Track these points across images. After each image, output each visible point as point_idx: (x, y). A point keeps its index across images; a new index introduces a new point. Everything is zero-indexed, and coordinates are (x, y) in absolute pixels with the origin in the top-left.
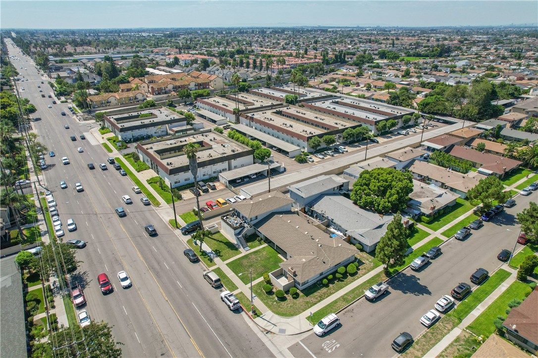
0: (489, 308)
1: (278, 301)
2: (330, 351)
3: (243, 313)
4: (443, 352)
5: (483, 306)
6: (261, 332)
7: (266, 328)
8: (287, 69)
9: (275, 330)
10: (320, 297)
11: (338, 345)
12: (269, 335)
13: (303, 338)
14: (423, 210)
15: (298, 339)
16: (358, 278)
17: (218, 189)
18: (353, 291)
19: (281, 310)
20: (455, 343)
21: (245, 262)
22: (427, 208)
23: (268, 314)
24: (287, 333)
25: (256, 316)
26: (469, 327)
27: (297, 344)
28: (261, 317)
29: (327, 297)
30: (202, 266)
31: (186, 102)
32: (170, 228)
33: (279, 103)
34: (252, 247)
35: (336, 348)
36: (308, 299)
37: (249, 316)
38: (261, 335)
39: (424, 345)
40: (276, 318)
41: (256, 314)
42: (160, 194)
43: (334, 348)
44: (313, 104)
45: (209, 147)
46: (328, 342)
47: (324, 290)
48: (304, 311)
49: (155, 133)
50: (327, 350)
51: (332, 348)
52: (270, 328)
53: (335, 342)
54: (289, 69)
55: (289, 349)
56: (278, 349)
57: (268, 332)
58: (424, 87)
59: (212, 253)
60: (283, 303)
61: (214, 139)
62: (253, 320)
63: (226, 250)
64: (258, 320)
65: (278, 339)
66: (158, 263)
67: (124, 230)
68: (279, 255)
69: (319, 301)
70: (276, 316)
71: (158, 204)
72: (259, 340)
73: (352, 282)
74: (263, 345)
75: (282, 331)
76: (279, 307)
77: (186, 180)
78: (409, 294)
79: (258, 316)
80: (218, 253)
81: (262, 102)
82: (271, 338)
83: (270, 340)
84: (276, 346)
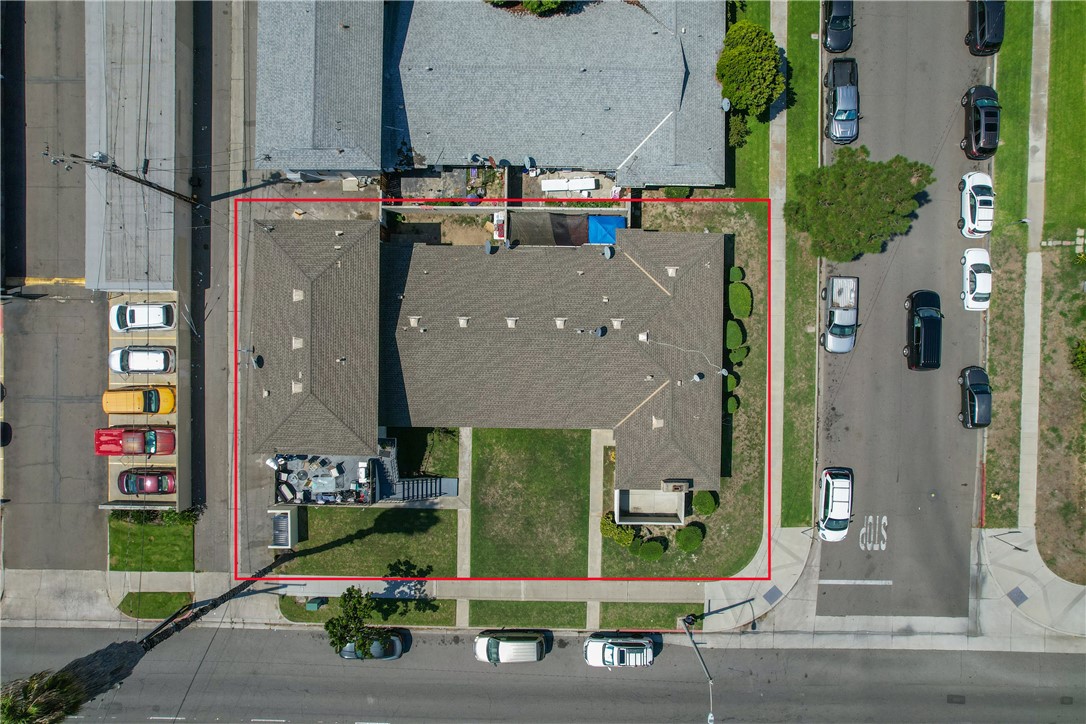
2: (883, 547)
3: (667, 641)
6: (743, 637)
7: (744, 623)
9: (760, 607)
11: (885, 520)
12: (761, 627)
13: (817, 569)
15: (816, 582)
19: (723, 559)
23: (713, 593)
24: (784, 590)
26: (1049, 230)
27: (823, 591)
28: (710, 613)
30: (431, 638)
34: (451, 468)
35: (886, 529)
37: (684, 632)
38: (748, 642)
39: (1007, 364)
43: (884, 532)
46: (863, 530)
50: (876, 548)
51: (881, 537)
52: (747, 614)
53: (875, 519)
55: (820, 612)
57: (755, 625)
59: (398, 584)
60: (707, 542)
62: (702, 633)
63: (413, 547)
64: (709, 624)
65: (784, 615)
72: (758, 653)
74: (776, 652)
75: (773, 595)
76: (712, 557)
80: (408, 571)
82: (771, 628)
83: (774, 632)
84: (796, 632)
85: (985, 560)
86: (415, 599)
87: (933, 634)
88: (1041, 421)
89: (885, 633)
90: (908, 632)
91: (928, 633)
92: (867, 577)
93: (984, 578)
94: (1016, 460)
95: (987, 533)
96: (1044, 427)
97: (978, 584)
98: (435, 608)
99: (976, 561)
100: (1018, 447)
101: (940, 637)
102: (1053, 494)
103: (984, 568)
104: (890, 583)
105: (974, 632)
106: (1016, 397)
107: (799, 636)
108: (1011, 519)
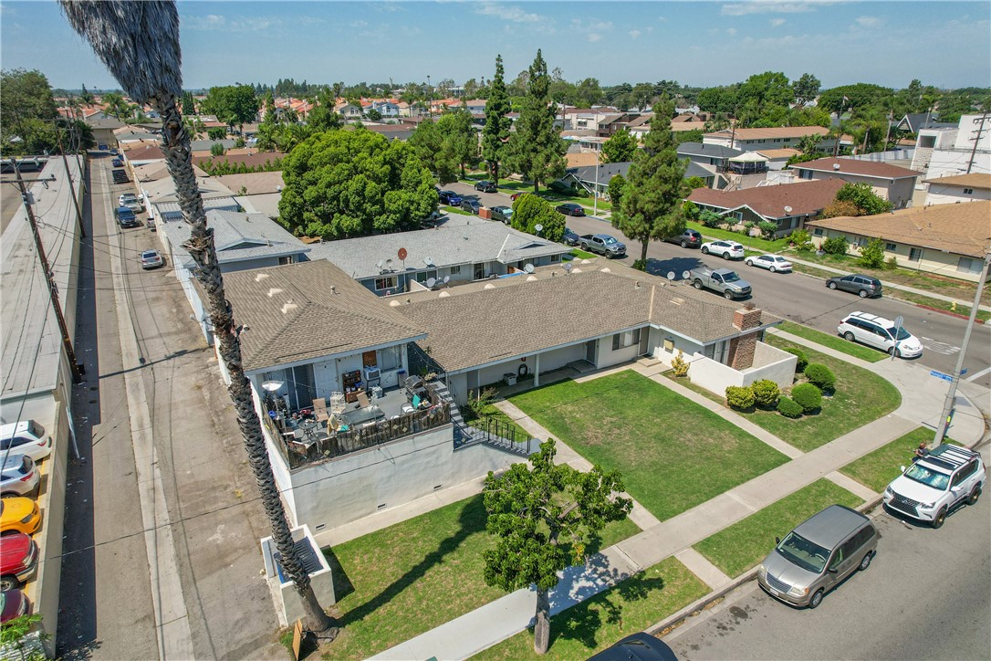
11: (926, 338)
19: (874, 393)
50: (954, 350)
51: (945, 346)
68: (580, 381)
76: (865, 396)
86: (613, 588)
94: (929, 298)
98: (657, 583)
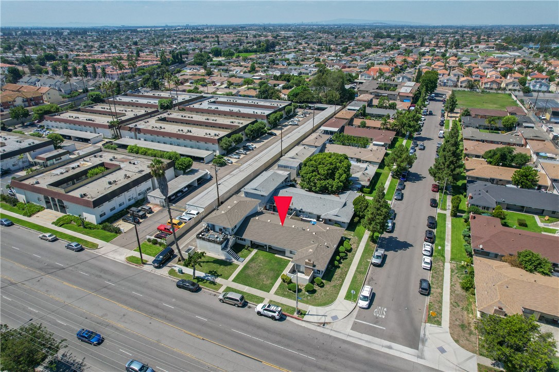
0: (452, 241)
1: (310, 295)
2: (383, 317)
3: (288, 318)
4: (451, 283)
5: (448, 242)
6: (318, 327)
7: (320, 321)
8: (128, 74)
9: (328, 320)
10: (340, 277)
11: (385, 309)
12: (326, 326)
13: (355, 316)
14: (363, 183)
15: (353, 319)
16: (356, 252)
17: (155, 212)
18: (360, 263)
19: (319, 301)
20: (453, 274)
21: (249, 272)
22: (365, 180)
23: (311, 309)
24: (340, 318)
25: (303, 315)
26: (452, 259)
27: (355, 323)
28: (308, 314)
29: (346, 276)
30: (208, 292)
31: (23, 123)
32: (134, 266)
33: (153, 110)
34: (245, 257)
35: (385, 312)
36: (332, 283)
37: (296, 318)
38: (320, 329)
39: (437, 283)
40: (321, 310)
41: (301, 313)
42: (87, 234)
43: (384, 313)
44: (191, 106)
45: (118, 168)
46: (376, 310)
47: (338, 271)
48: (338, 294)
49: (13, 165)
50: (380, 316)
51: (383, 314)
52: (323, 320)
53: (381, 308)
54: (130, 74)
55: (352, 329)
56: (345, 334)
57: (324, 324)
58: (278, 80)
59: (208, 276)
60: (315, 295)
61: (114, 158)
62: (303, 320)
63: (220, 269)
64: (306, 318)
65: (337, 325)
66: (157, 307)
67: (76, 287)
68: (276, 255)
69: (343, 281)
70: (320, 308)
71: (94, 246)
72: (322, 334)
73: (354, 256)
74: (330, 336)
75: (335, 318)
76: (315, 299)
77: (111, 210)
78: (399, 251)
79: (305, 315)
80: (215, 274)
81: (132, 111)
82: (331, 328)
83: (331, 330)
84: (341, 333)
85: (427, 333)
87: (401, 352)
88: (451, 299)
89: (380, 345)
90: (390, 347)
91: (399, 351)
92: (375, 324)
93: (426, 340)
94: (440, 307)
95: (428, 325)
96: (452, 301)
97: (424, 341)
98: (215, 285)
99: (423, 333)
100: (442, 304)
101: (405, 354)
102: (456, 320)
103: (426, 336)
104: (385, 328)
105: (421, 357)
106: (441, 291)
107: (341, 334)
108: (439, 323)
